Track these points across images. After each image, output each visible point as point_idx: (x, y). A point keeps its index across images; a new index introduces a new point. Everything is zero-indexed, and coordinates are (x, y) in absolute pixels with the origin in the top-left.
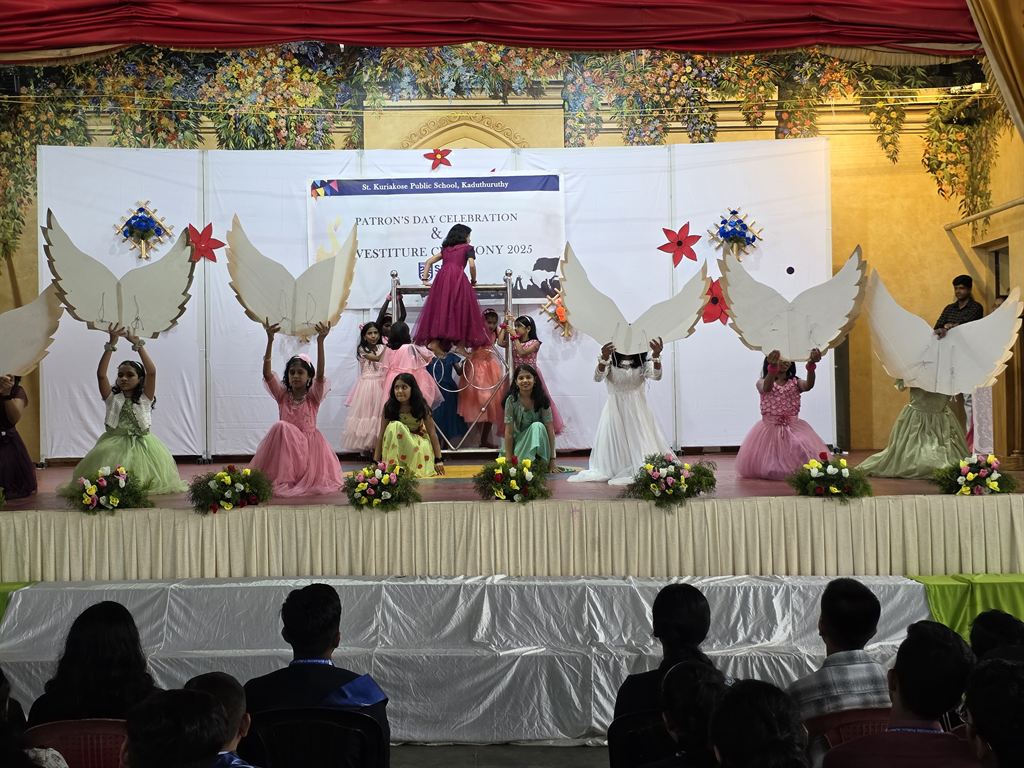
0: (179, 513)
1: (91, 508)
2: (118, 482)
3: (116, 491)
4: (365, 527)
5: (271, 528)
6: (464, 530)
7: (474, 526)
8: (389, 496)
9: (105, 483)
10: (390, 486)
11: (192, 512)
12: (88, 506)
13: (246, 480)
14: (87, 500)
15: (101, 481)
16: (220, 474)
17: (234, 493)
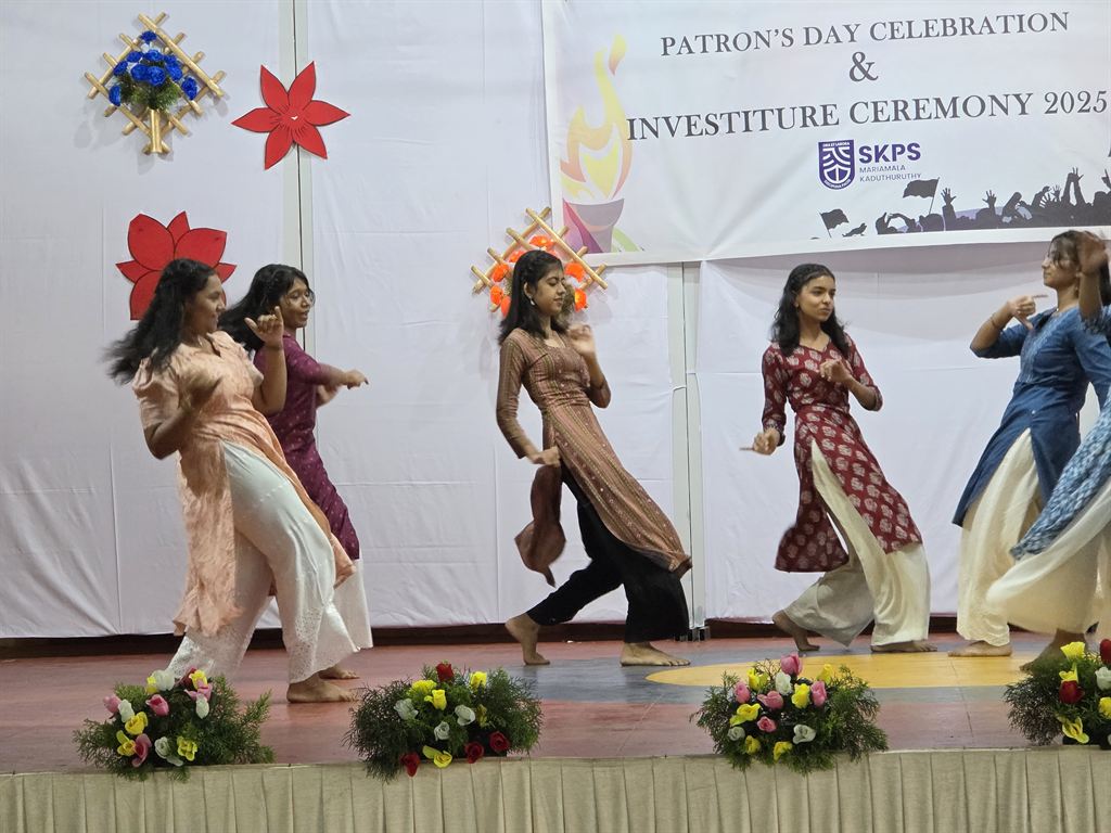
0: (332, 776)
1: (136, 764)
2: (192, 703)
3: (190, 724)
4: (755, 808)
5: (539, 810)
6: (991, 815)
7: (1014, 807)
8: (810, 735)
9: (165, 707)
10: (812, 712)
11: (360, 772)
12: (128, 760)
13: (479, 698)
14: (127, 747)
15: (157, 702)
16: (421, 683)
17: (455, 729)
